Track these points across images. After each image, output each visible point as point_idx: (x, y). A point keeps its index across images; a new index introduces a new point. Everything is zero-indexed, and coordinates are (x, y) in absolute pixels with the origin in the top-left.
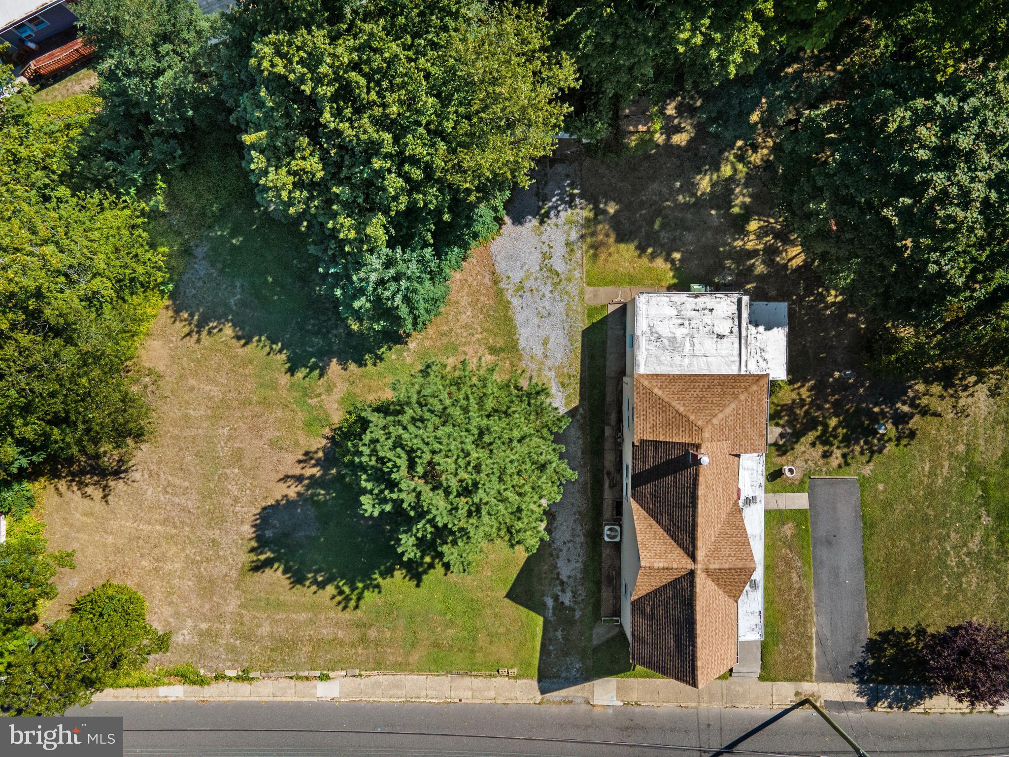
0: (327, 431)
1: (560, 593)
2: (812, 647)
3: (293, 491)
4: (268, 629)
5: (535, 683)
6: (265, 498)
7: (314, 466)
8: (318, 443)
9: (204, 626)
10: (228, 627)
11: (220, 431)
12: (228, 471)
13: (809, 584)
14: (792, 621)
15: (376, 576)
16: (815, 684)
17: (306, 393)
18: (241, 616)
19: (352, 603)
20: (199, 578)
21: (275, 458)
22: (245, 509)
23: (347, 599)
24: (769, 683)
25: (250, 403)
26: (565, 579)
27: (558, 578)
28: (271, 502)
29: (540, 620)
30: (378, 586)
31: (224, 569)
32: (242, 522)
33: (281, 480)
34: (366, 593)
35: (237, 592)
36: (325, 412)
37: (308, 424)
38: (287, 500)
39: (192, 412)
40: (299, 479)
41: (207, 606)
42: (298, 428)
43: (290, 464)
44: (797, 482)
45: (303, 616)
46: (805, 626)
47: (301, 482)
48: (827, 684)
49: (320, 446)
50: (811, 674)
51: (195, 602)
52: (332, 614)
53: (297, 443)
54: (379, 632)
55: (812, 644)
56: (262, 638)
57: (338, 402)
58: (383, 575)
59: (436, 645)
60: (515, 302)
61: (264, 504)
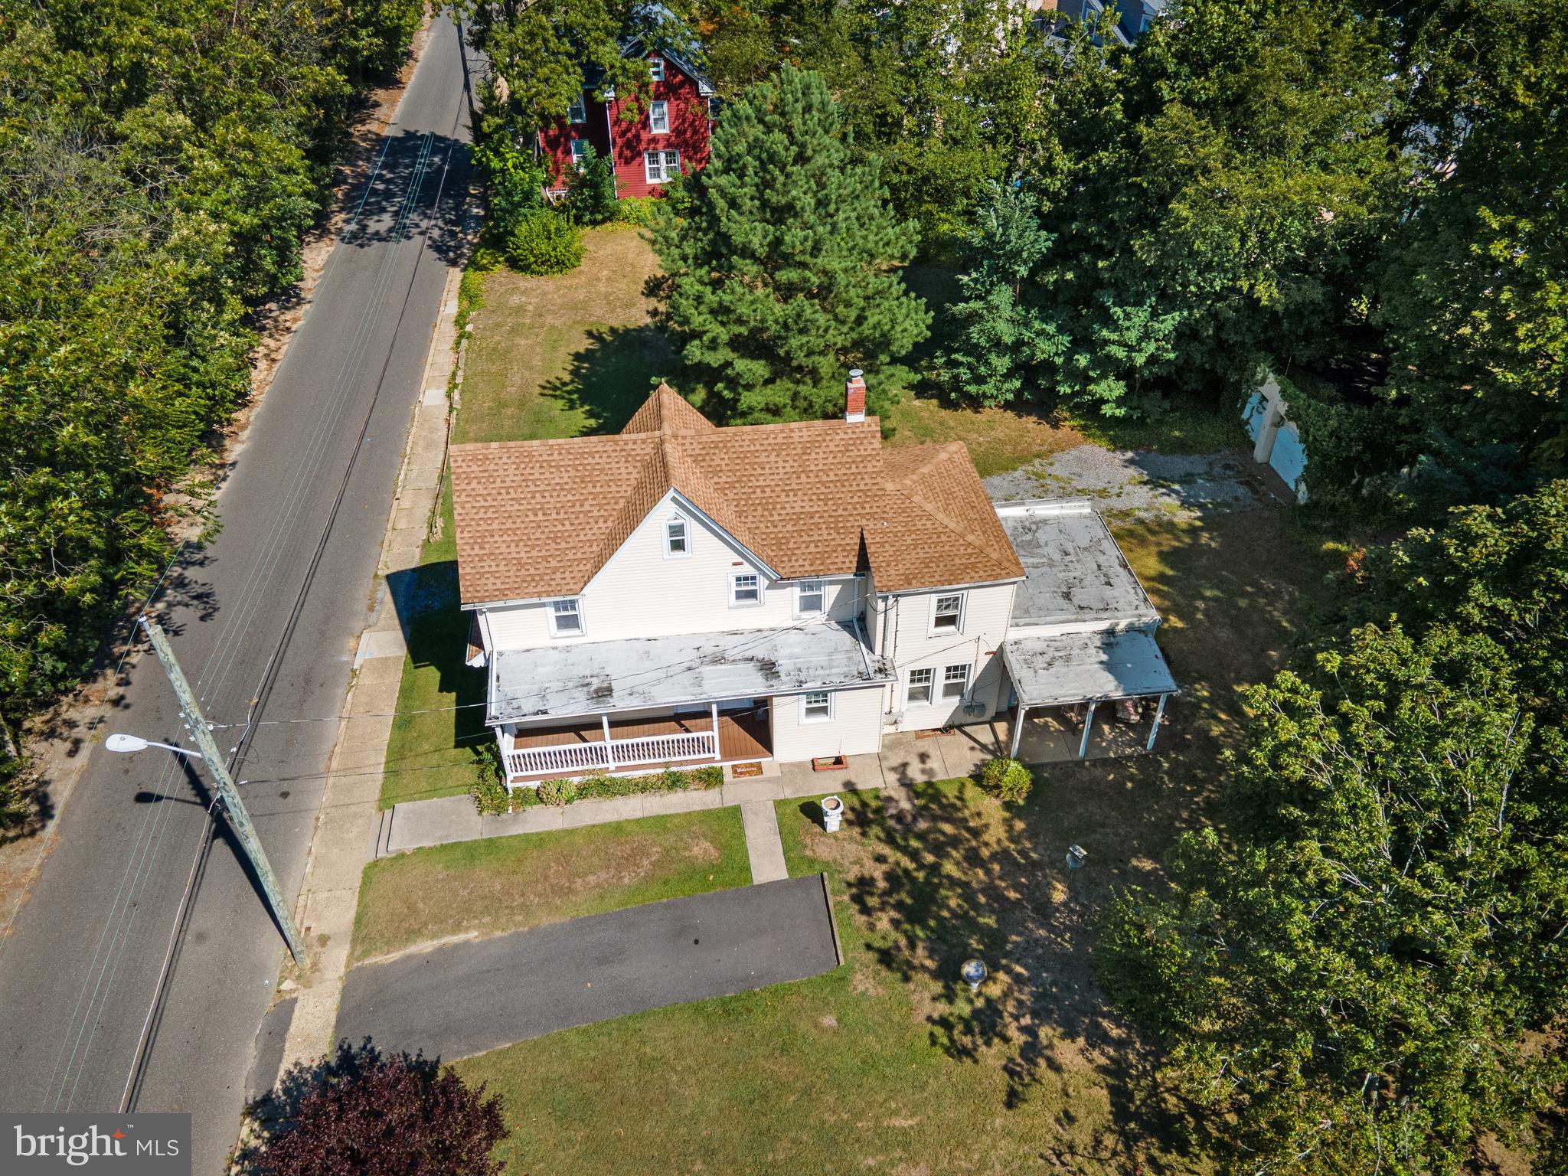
2: (433, 937)
4: (522, 343)
10: (527, 321)
13: (582, 906)
14: (498, 887)
16: (342, 971)
18: (540, 327)
19: (549, 393)
20: (588, 301)
23: (556, 389)
24: (358, 883)
30: (573, 409)
34: (564, 401)
35: (569, 323)
41: (553, 308)
44: (808, 853)
45: (537, 363)
46: (486, 910)
48: (337, 997)
50: (366, 953)
51: (559, 301)
55: (443, 933)
56: (512, 341)
60: (1018, 473)
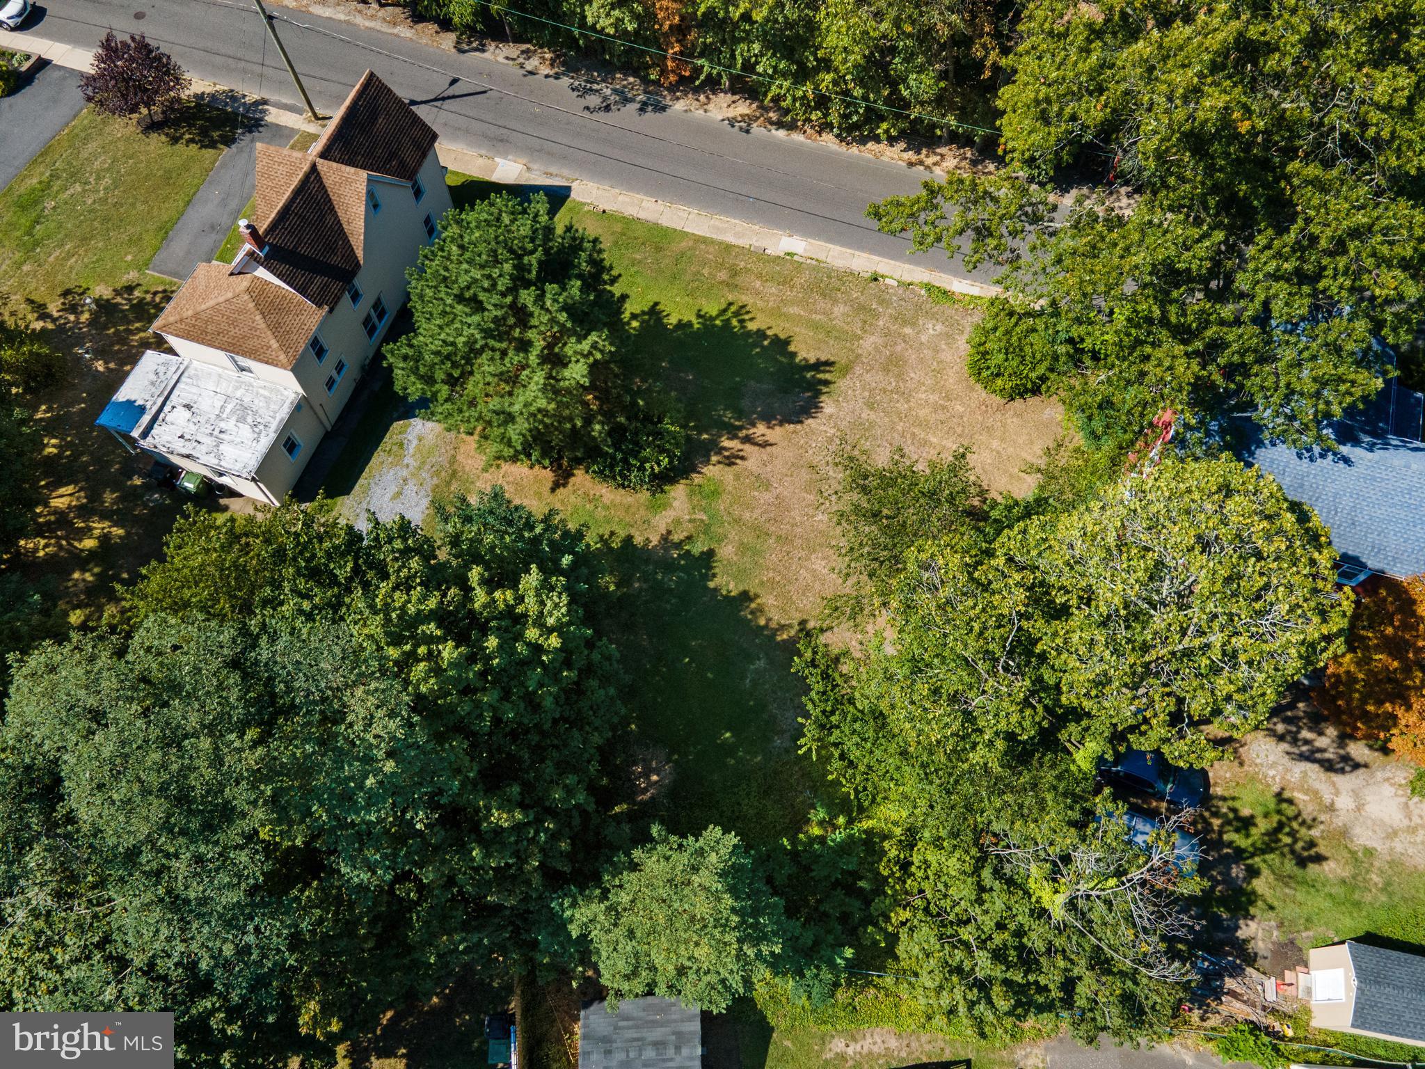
0: (697, 479)
3: (760, 429)
4: (836, 309)
5: (573, 195)
7: (726, 449)
8: (712, 471)
9: (908, 330)
15: (696, 326)
17: (706, 529)
18: (863, 329)
19: (733, 308)
20: (899, 376)
21: (769, 469)
22: (824, 428)
23: (737, 314)
25: (778, 537)
28: (790, 427)
31: (867, 377)
32: (831, 416)
33: (771, 445)
34: (714, 313)
35: (860, 351)
36: (690, 499)
37: (716, 493)
38: (769, 423)
40: (748, 440)
41: (899, 348)
42: (730, 493)
43: (754, 458)
47: (747, 436)
48: (290, 126)
51: (912, 356)
52: (760, 304)
53: (737, 477)
54: (715, 275)
56: (845, 303)
57: (671, 506)
58: (690, 324)
59: (659, 249)
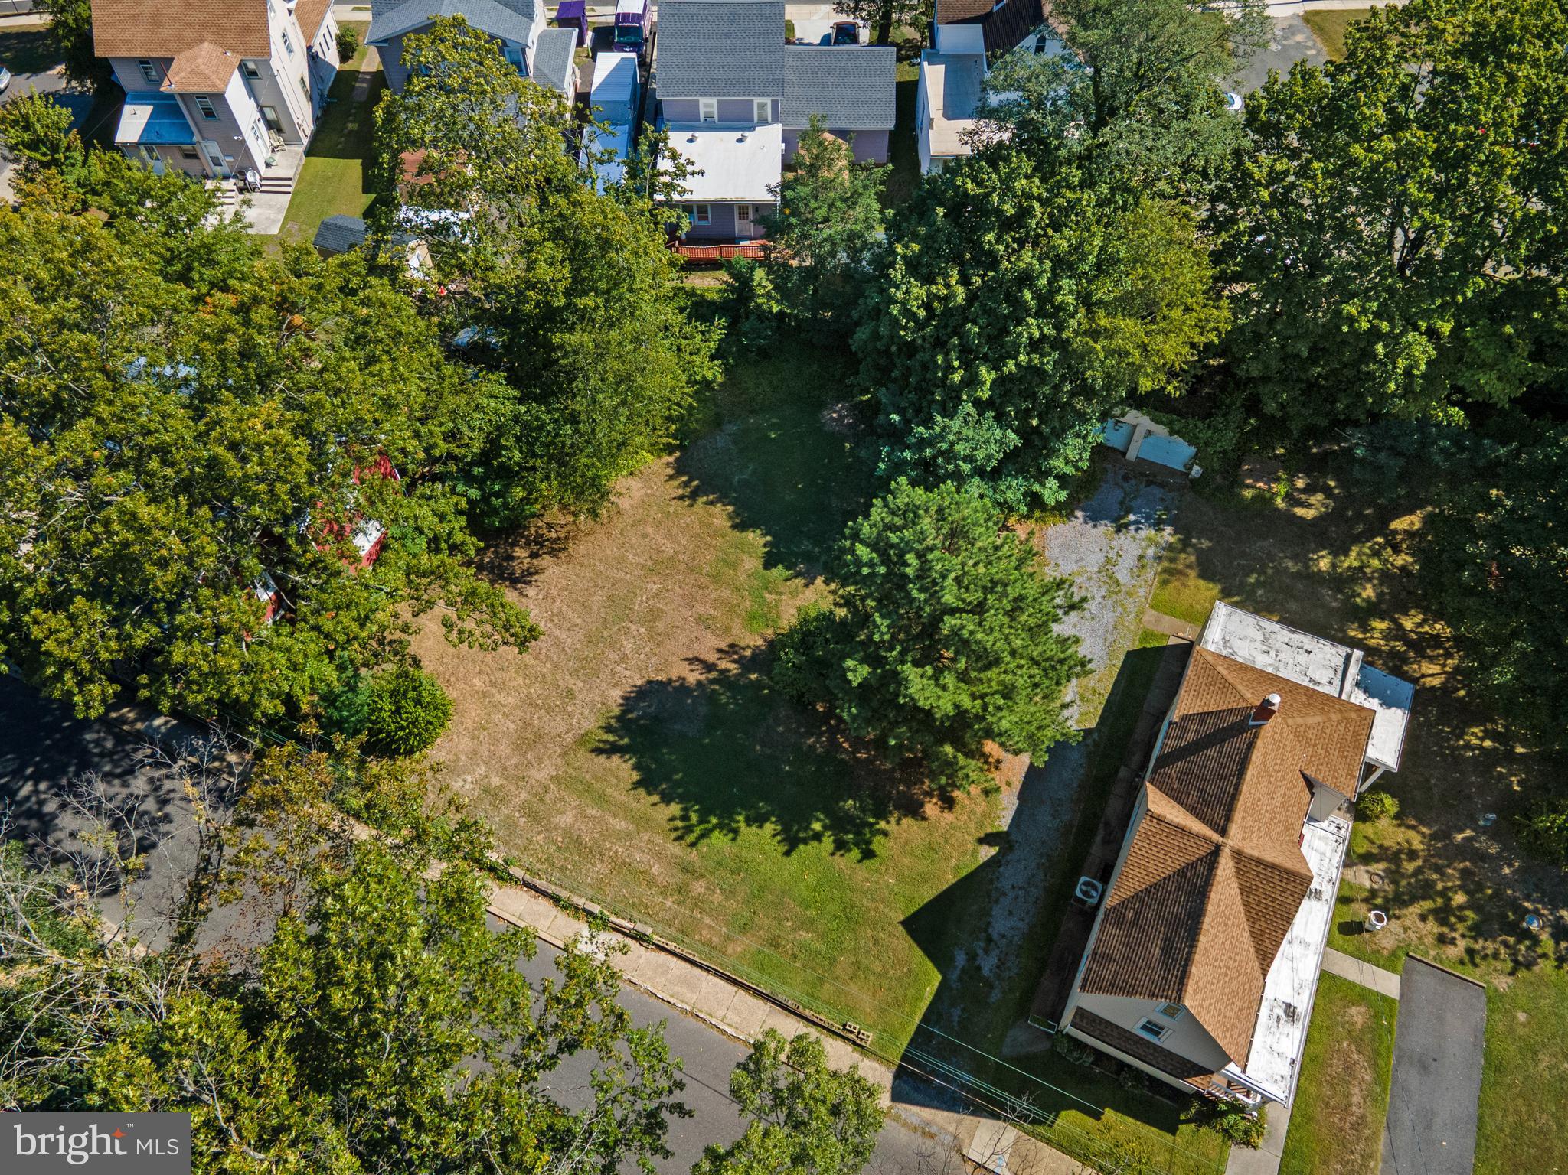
0: (769, 633)
1: (980, 952)
3: (693, 677)
4: (570, 820)
5: (890, 1076)
6: (658, 670)
7: (734, 661)
8: (753, 640)
9: (496, 781)
10: (523, 796)
11: (649, 586)
12: (633, 627)
13: (1378, 1117)
15: (741, 818)
17: (767, 586)
18: (547, 789)
19: (692, 837)
21: (694, 635)
23: (689, 829)
25: (700, 573)
26: (995, 937)
27: (986, 931)
28: (662, 677)
29: (937, 978)
30: (736, 831)
33: (686, 659)
34: (716, 833)
35: (560, 762)
36: (778, 613)
38: (682, 685)
39: (631, 556)
40: (709, 667)
42: (738, 616)
45: (620, 825)
47: (709, 671)
49: (752, 644)
52: (659, 839)
53: (727, 630)
54: (708, 888)
57: (798, 609)
58: (749, 822)
59: (775, 944)
61: (653, 677)
